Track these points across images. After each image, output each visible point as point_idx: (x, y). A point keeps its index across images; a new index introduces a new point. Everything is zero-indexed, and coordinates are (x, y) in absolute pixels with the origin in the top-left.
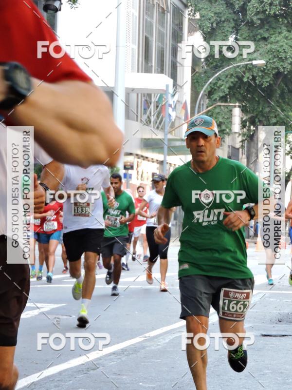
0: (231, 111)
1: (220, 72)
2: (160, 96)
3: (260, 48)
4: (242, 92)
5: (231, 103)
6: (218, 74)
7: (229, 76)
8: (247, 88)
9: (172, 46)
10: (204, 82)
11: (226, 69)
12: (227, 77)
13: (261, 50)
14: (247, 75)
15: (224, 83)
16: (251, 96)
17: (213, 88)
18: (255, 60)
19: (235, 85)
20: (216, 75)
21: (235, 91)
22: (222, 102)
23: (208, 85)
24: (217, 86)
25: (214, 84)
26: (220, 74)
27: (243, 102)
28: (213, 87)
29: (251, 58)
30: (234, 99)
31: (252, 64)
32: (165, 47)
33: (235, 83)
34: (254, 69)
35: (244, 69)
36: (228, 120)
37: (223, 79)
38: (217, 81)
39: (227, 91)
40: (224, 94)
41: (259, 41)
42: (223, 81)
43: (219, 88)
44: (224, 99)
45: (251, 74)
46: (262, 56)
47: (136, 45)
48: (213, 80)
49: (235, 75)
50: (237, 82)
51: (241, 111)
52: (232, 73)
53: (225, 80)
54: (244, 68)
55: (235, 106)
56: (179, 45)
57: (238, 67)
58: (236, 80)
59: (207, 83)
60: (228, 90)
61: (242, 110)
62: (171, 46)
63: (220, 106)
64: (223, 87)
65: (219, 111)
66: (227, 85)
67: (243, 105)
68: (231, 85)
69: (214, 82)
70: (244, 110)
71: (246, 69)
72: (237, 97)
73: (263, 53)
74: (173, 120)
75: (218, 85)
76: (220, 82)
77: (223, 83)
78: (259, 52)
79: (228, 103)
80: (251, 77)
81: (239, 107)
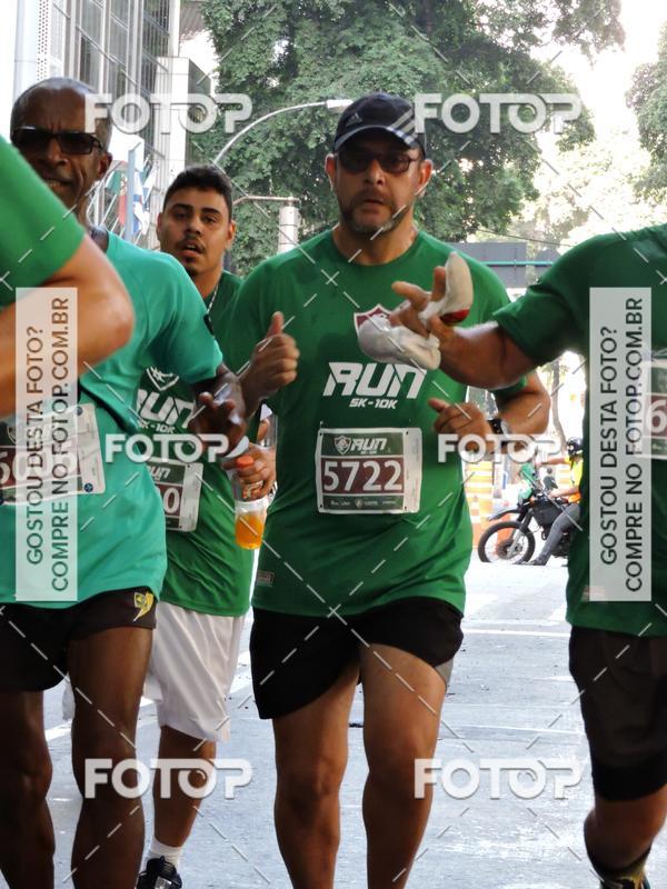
0: (277, 214)
1: (253, 124)
2: (114, 176)
3: (344, 71)
4: (302, 171)
5: (276, 195)
6: (247, 128)
7: (273, 135)
8: (314, 162)
9: (143, 61)
10: (216, 147)
11: (266, 117)
12: (267, 136)
13: (347, 76)
14: (316, 133)
15: (262, 151)
16: (322, 181)
17: (235, 161)
18: (333, 98)
19: (285, 156)
20: (244, 131)
21: (285, 168)
22: (255, 194)
23: (225, 154)
24: (244, 157)
25: (239, 152)
26: (252, 129)
27: (305, 193)
28: (235, 158)
29: (323, 95)
30: (284, 186)
31: (325, 107)
32: (127, 66)
33: (285, 150)
34: (331, 121)
35: (309, 121)
36: (269, 235)
37: (260, 141)
38: (244, 145)
39: (267, 169)
40: (261, 176)
41: (341, 56)
42: (259, 145)
43: (249, 160)
44: (260, 186)
45: (324, 130)
46: (349, 90)
47: (60, 58)
48: (235, 142)
49: (288, 134)
50: (290, 148)
51: (298, 214)
52: (280, 127)
53: (264, 145)
54: (309, 117)
55: (286, 203)
56: (159, 59)
57: (295, 114)
58: (291, 144)
59: (221, 148)
60: (270, 167)
61: (300, 212)
62: (141, 64)
63: (251, 201)
64: (258, 161)
65: (250, 214)
66: (269, 157)
67: (303, 200)
68: (278, 155)
69: (239, 146)
70: (306, 212)
71: (313, 120)
72: (291, 181)
73: (351, 83)
74: (144, 232)
75: (247, 155)
76: (252, 147)
77: (257, 150)
78: (342, 81)
79: (268, 194)
80: (324, 139)
81: (295, 204)
